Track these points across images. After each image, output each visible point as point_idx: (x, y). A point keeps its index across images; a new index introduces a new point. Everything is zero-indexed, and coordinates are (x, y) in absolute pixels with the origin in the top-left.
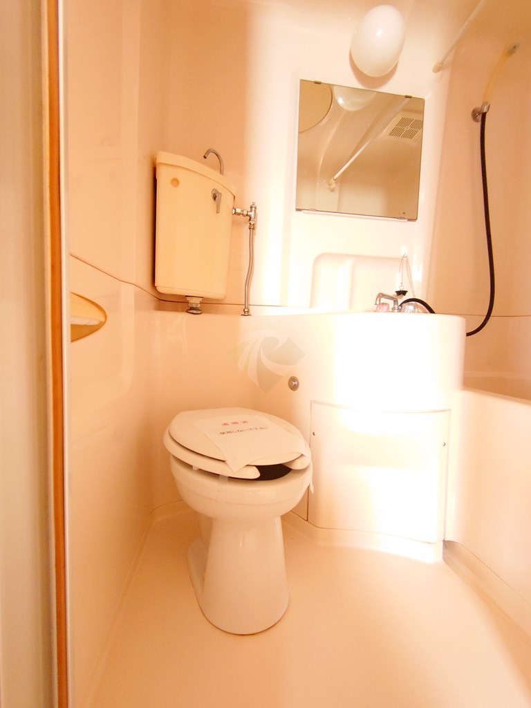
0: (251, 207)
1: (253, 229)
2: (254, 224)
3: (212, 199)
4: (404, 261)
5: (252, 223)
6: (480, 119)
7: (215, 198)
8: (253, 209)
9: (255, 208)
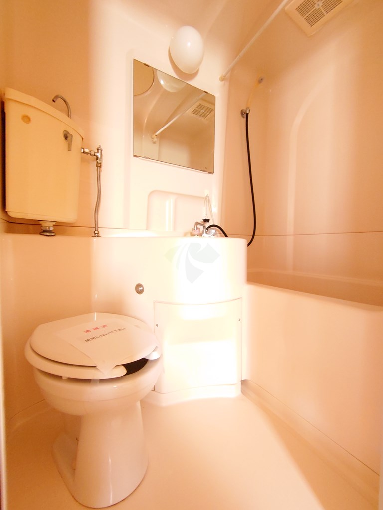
0: (98, 150)
1: (100, 167)
2: (100, 163)
3: (63, 139)
4: (207, 199)
5: (99, 162)
6: (245, 117)
7: (66, 138)
8: (100, 151)
9: (101, 150)
